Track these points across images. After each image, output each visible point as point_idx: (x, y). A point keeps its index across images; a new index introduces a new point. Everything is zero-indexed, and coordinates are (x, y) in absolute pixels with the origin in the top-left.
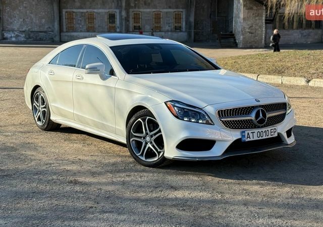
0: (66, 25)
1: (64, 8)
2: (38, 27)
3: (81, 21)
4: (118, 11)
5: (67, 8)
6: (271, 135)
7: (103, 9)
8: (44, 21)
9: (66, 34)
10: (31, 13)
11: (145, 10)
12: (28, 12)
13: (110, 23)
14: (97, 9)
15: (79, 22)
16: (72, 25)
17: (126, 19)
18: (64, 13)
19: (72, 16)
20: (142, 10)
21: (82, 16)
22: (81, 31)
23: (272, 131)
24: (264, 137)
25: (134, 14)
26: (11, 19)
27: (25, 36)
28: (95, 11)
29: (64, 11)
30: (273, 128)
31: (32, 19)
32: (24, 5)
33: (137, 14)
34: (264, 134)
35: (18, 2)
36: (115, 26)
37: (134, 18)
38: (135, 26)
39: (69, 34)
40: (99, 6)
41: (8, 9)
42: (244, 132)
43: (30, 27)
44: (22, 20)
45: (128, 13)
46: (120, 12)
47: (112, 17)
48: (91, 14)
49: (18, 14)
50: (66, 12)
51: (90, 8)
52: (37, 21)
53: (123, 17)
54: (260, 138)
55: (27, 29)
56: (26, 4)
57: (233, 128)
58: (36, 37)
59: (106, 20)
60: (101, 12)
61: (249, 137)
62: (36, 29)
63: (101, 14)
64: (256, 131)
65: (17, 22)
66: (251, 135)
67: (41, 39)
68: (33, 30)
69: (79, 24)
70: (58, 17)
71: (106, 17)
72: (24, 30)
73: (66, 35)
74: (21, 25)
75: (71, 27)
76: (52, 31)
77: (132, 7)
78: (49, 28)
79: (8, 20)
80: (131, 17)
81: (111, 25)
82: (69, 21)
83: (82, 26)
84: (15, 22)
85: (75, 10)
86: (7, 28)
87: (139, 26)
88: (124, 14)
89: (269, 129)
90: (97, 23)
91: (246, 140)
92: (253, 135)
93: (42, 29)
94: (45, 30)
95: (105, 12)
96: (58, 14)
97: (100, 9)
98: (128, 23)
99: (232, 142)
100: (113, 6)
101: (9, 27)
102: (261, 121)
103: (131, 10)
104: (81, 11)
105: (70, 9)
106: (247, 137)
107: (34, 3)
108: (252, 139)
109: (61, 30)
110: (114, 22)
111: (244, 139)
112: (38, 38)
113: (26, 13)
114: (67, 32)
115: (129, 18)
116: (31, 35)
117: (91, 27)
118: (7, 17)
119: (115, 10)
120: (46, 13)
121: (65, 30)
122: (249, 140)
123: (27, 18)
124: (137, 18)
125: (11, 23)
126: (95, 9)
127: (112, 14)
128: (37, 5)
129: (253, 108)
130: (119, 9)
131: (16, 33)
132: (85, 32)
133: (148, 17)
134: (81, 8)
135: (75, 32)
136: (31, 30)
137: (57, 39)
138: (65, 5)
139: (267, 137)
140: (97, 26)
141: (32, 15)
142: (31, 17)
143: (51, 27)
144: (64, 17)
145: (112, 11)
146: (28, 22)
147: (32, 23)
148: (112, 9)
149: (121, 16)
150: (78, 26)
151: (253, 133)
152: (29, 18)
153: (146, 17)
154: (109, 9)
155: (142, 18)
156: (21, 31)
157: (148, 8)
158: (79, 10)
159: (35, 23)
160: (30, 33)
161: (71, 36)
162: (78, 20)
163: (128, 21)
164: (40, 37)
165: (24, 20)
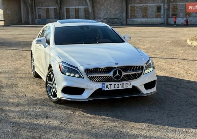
0: (130, 14)
1: (130, 4)
2: (114, 16)
3: (139, 11)
4: (162, 5)
5: (132, 4)
6: (126, 87)
7: (153, 3)
8: (117, 12)
9: (130, 19)
10: (111, 8)
11: (180, 4)
12: (109, 7)
13: (157, 12)
14: (150, 3)
15: (138, 12)
16: (134, 14)
17: (167, 10)
18: (129, 7)
19: (134, 9)
20: (178, 3)
21: (140, 8)
22: (139, 18)
23: (127, 84)
24: (120, 88)
25: (173, 6)
26: (99, 11)
27: (107, 21)
28: (148, 5)
29: (130, 6)
30: (128, 82)
31: (111, 11)
32: (107, 3)
33: (175, 6)
34: (120, 86)
35: (104, 1)
36: (160, 14)
37: (173, 9)
38: (173, 14)
39: (132, 20)
40: (151, 2)
41: (98, 6)
42: (104, 84)
43: (109, 16)
44: (105, 12)
45: (169, 6)
46: (164, 6)
47: (159, 9)
48: (146, 7)
49: (103, 8)
50: (131, 6)
51: (145, 3)
52: (114, 12)
53: (166, 9)
54: (117, 89)
55: (108, 17)
56: (108, 2)
57: (96, 81)
58: (113, 22)
59: (155, 11)
60: (152, 5)
61: (108, 88)
62: (113, 17)
63: (152, 7)
64: (113, 83)
65: (103, 13)
66: (109, 86)
67: (115, 23)
68: (111, 18)
69: (138, 13)
70: (126, 10)
71: (155, 9)
72: (106, 18)
73: (130, 21)
74: (105, 15)
75: (133, 15)
76: (122, 18)
77: (172, 2)
78: (121, 16)
79: (98, 12)
80: (171, 8)
81: (158, 13)
82: (133, 12)
83: (140, 14)
84: (102, 13)
85: (136, 5)
86: (97, 16)
87: (176, 14)
88: (166, 6)
89: (125, 83)
90: (149, 12)
91: (105, 89)
92: (111, 86)
93: (116, 17)
94: (118, 17)
95: (155, 6)
96: (126, 8)
97: (151, 3)
98: (169, 12)
99: (95, 90)
100: (160, 2)
101: (98, 16)
102: (118, 78)
103: (171, 4)
104: (140, 5)
105: (133, 4)
106: (106, 88)
107: (112, 1)
108: (110, 89)
109: (127, 17)
110: (160, 12)
111: (103, 89)
112: (114, 22)
113: (108, 7)
114: (131, 18)
115: (170, 9)
116: (110, 21)
117: (145, 15)
118: (97, 10)
119: (160, 4)
120: (119, 7)
121: (129, 17)
122: (107, 89)
123: (108, 11)
124: (175, 8)
125: (99, 14)
126: (148, 4)
127: (159, 7)
128: (114, 2)
129: (112, 68)
130: (163, 3)
131: (102, 20)
132: (141, 18)
133: (182, 8)
134: (140, 3)
135: (135, 18)
136: (110, 18)
137: (124, 23)
138: (130, 2)
139: (122, 88)
140: (149, 14)
141: (111, 9)
142: (110, 10)
143: (122, 15)
144: (129, 9)
145: (158, 5)
146: (108, 13)
147: (111, 13)
148: (159, 3)
149: (164, 8)
150: (137, 14)
151: (111, 85)
152: (109, 10)
153: (181, 8)
154: (157, 3)
155: (178, 8)
156: (104, 18)
157: (182, 2)
158: (138, 5)
159: (112, 13)
160: (109, 19)
161: (133, 21)
162: (138, 11)
163: (169, 11)
164: (115, 22)
165: (106, 12)
